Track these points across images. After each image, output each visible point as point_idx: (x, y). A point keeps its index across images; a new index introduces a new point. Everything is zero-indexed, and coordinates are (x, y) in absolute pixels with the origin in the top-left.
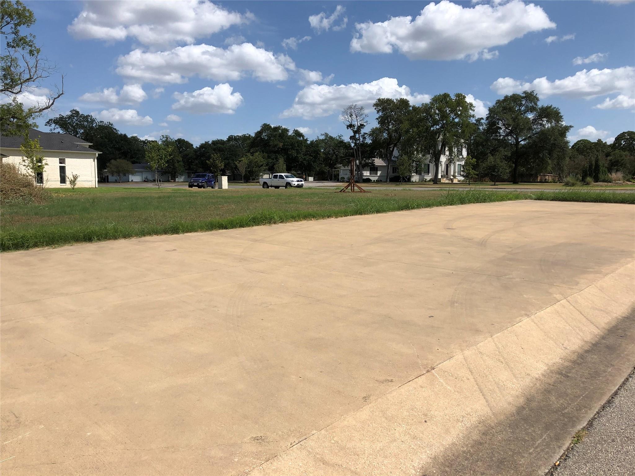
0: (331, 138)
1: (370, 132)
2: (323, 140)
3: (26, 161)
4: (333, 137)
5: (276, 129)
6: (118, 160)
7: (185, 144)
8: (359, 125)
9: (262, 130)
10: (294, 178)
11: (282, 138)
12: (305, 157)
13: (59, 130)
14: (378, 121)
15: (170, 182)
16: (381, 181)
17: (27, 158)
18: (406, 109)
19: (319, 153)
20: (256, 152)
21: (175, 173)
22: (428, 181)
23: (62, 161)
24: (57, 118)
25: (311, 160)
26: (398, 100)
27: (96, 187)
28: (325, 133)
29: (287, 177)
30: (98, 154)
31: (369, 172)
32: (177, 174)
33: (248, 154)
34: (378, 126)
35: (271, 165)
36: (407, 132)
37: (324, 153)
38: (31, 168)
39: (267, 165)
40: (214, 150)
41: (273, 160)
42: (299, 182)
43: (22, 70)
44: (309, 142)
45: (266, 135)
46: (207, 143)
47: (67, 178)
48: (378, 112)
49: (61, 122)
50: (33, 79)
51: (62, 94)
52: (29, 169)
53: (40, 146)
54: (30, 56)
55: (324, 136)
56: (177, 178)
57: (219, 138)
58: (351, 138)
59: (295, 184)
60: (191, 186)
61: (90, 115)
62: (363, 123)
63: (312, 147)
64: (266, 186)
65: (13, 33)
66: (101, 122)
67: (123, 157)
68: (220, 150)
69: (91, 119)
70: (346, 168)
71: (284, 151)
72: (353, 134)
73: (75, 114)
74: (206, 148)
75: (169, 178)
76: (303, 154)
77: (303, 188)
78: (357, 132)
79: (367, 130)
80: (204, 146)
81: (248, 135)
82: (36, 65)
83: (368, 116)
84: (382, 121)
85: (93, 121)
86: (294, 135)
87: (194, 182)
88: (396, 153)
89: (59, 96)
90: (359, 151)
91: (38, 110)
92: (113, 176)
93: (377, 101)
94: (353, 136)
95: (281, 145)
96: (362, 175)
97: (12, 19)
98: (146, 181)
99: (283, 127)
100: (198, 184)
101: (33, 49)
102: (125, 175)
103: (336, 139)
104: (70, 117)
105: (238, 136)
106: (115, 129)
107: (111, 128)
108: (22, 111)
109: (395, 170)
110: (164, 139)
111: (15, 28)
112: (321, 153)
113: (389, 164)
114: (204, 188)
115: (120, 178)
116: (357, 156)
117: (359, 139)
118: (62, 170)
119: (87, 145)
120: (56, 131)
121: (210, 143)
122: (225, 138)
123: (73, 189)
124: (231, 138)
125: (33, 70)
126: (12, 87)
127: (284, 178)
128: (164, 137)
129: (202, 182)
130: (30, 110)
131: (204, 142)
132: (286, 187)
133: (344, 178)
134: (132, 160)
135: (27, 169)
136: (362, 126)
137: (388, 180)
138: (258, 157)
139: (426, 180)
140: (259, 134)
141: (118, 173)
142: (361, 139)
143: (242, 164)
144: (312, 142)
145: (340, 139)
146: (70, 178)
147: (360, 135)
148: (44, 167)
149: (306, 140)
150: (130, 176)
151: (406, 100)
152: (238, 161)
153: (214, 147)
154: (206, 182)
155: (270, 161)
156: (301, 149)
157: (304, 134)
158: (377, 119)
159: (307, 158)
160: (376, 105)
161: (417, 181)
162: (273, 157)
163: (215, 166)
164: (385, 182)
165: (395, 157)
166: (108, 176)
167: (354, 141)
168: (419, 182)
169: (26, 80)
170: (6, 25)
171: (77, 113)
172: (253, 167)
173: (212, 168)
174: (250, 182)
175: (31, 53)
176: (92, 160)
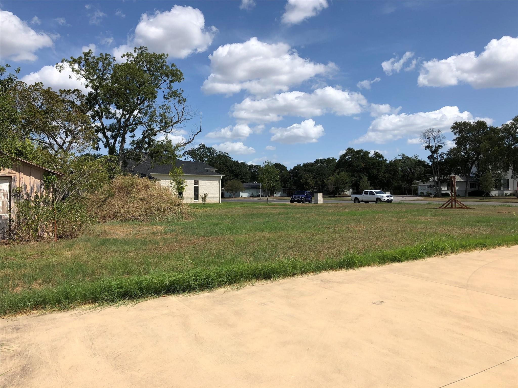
0: (408, 158)
1: (448, 152)
2: (400, 160)
3: (173, 184)
4: (409, 157)
5: (359, 152)
6: (232, 181)
7: (281, 167)
8: (437, 146)
9: (346, 153)
10: (383, 194)
11: (364, 159)
12: (385, 175)
13: (191, 159)
14: (455, 142)
15: (270, 197)
16: (459, 195)
17: (174, 181)
18: (484, 130)
19: (398, 171)
20: (342, 171)
21: (274, 189)
22: (509, 195)
23: (196, 183)
24: (190, 150)
25: (390, 177)
26: (475, 123)
27: (220, 203)
28: (402, 154)
29: (377, 193)
30: (222, 177)
31: (446, 187)
32: (275, 190)
33: (335, 174)
34: (456, 146)
35: (354, 182)
36: (487, 150)
37: (402, 171)
38: (176, 189)
39: (351, 182)
40: (305, 171)
41: (356, 177)
42: (389, 197)
43: (173, 115)
44: (388, 162)
45: (349, 158)
46: (299, 166)
47: (199, 195)
48: (455, 134)
49: (192, 153)
50: (180, 121)
51: (200, 131)
52: (174, 190)
53: (183, 172)
54: (179, 104)
55: (401, 157)
56: (275, 194)
57: (309, 162)
58: (429, 157)
59: (385, 200)
60: (292, 202)
61: (212, 147)
62: (440, 144)
63: (391, 166)
64: (357, 201)
65: (168, 88)
66: (220, 152)
67: (235, 178)
68: (309, 171)
69: (213, 150)
70: (425, 184)
71: (366, 170)
72: (431, 154)
73: (202, 147)
74: (298, 170)
75: (269, 193)
76: (383, 172)
77: (393, 203)
78: (436, 151)
79: (444, 150)
80: (297, 169)
81: (332, 158)
82: (183, 111)
83: (445, 138)
84: (459, 142)
85: (214, 151)
86: (374, 157)
87: (296, 198)
88: (474, 169)
89: (197, 134)
90: (437, 168)
91: (183, 144)
92: (227, 193)
93: (454, 124)
94: (431, 156)
95: (363, 165)
96: (440, 190)
97: (168, 78)
98: (252, 196)
99: (365, 150)
100: (299, 200)
101: (181, 99)
102: (237, 192)
103: (413, 159)
104: (199, 149)
105: (323, 159)
106: (230, 157)
107: (227, 156)
108: (172, 146)
109: (473, 185)
110: (266, 164)
111: (170, 84)
112: (399, 171)
113: (467, 180)
114: (303, 203)
115: (233, 194)
116: (435, 173)
117: (437, 159)
118: (196, 189)
119: (214, 170)
120: (189, 160)
121: (302, 165)
122: (313, 161)
123: (204, 204)
124: (317, 161)
125: (180, 115)
126: (166, 128)
127: (374, 194)
128: (266, 162)
129: (301, 198)
130: (177, 145)
131: (296, 165)
132: (376, 202)
133: (424, 193)
134: (242, 180)
135: (173, 189)
136: (440, 147)
137: (467, 195)
138: (344, 175)
139: (506, 194)
140: (343, 157)
141: (232, 190)
142: (439, 158)
143: (331, 181)
144: (391, 162)
145: (416, 158)
146: (202, 196)
147: (438, 154)
148: (185, 188)
149: (386, 160)
150: (240, 193)
151: (483, 122)
152: (327, 180)
153: (305, 168)
154: (305, 198)
155: (354, 179)
156: (381, 168)
157: (383, 155)
158: (454, 140)
159: (387, 175)
160: (453, 128)
161: (497, 195)
162: (356, 175)
163: (308, 184)
164: (464, 196)
165: (473, 173)
166: (224, 193)
167: (432, 160)
168: (499, 196)
169: (175, 122)
170: (164, 82)
171: (204, 146)
172: (340, 184)
173: (304, 186)
174: (336, 197)
175: (179, 102)
176: (218, 181)
